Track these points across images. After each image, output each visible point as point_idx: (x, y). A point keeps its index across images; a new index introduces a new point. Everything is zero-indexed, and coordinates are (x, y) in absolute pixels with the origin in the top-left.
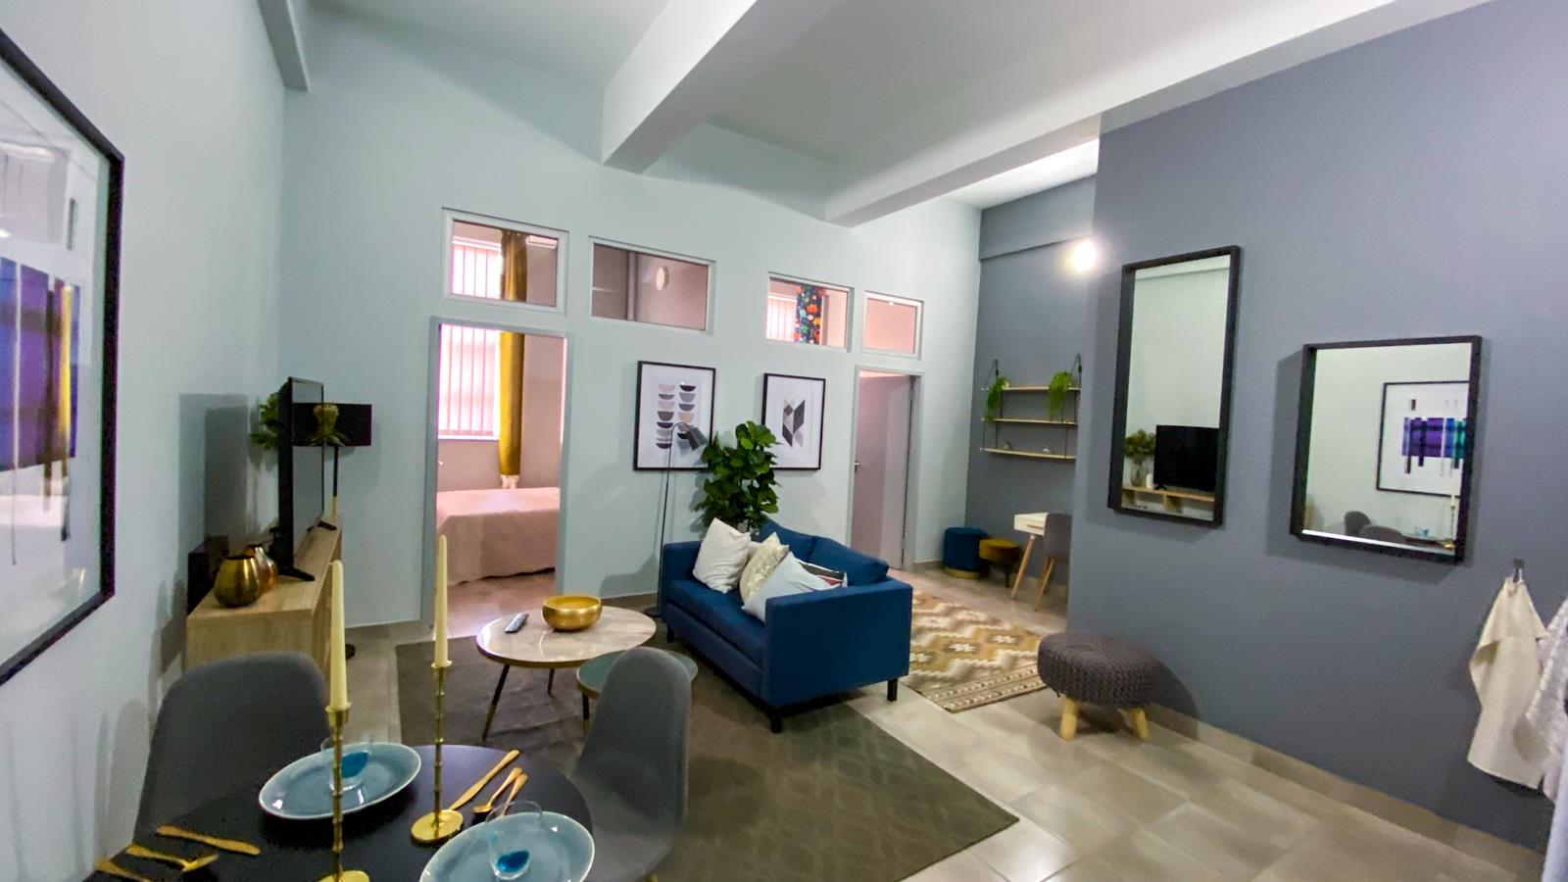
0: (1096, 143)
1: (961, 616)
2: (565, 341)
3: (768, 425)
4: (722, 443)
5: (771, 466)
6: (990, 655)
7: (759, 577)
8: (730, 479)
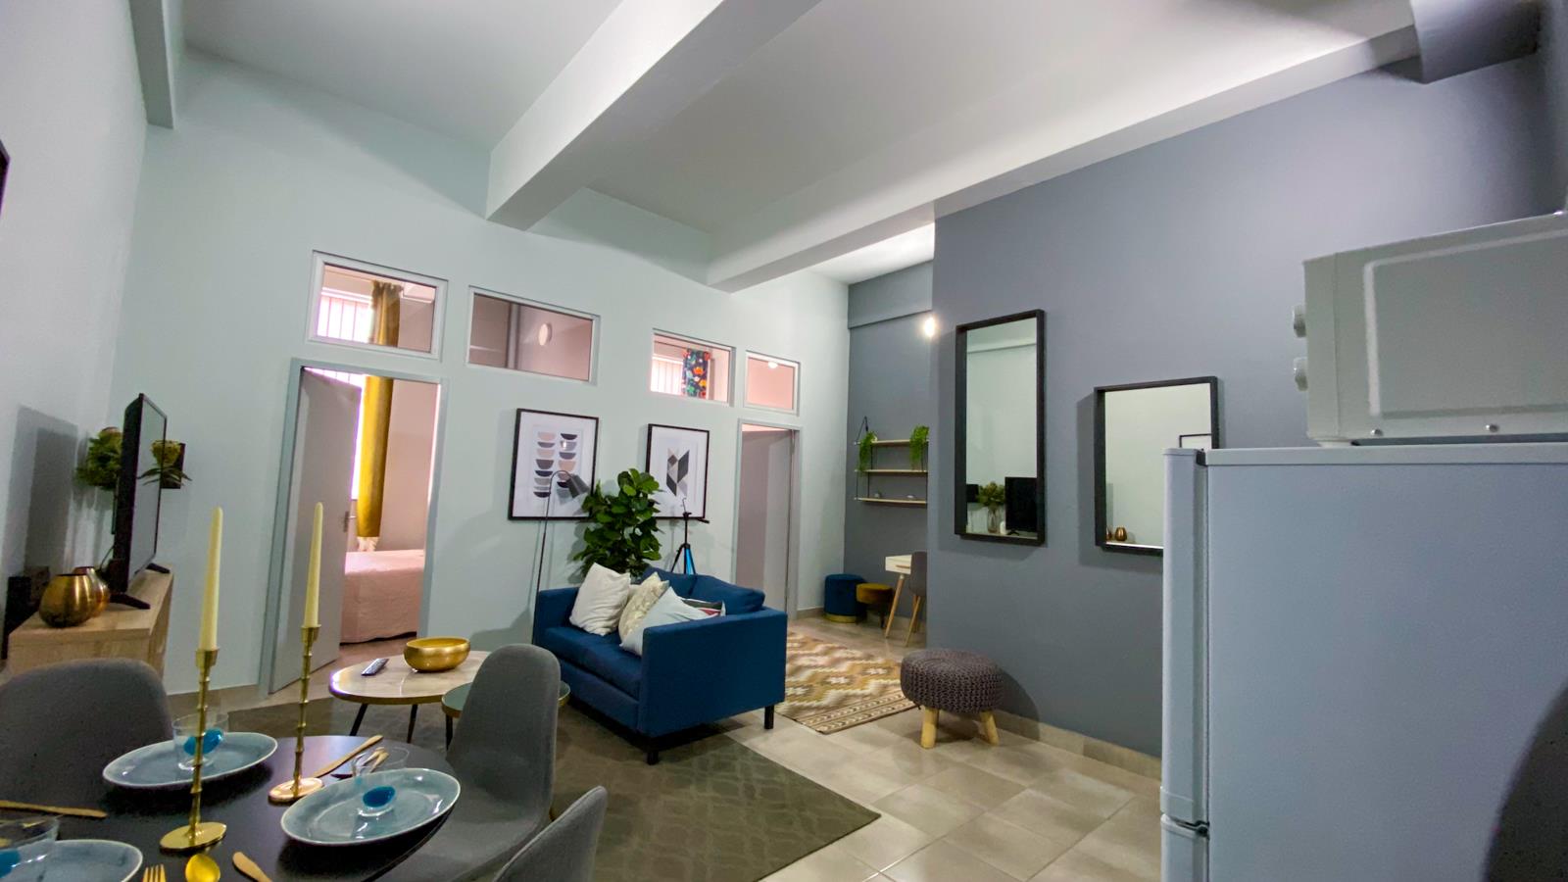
0: (932, 226)
1: (838, 654)
2: (439, 387)
3: (652, 473)
4: (604, 492)
5: (655, 515)
6: (864, 684)
7: (638, 614)
8: (610, 526)
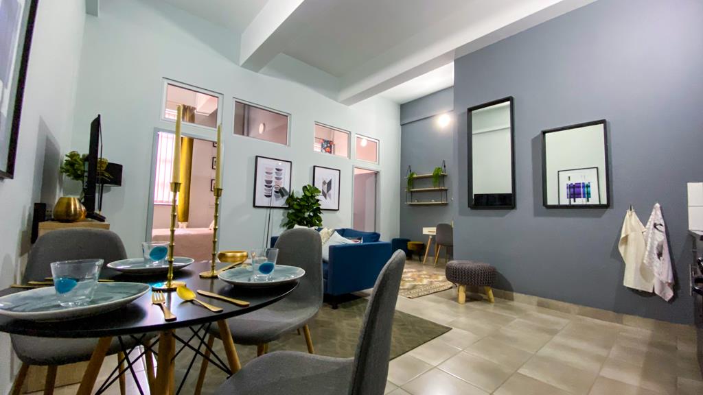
0: (453, 63)
3: (316, 186)
4: (295, 196)
5: (319, 207)
8: (299, 211)
